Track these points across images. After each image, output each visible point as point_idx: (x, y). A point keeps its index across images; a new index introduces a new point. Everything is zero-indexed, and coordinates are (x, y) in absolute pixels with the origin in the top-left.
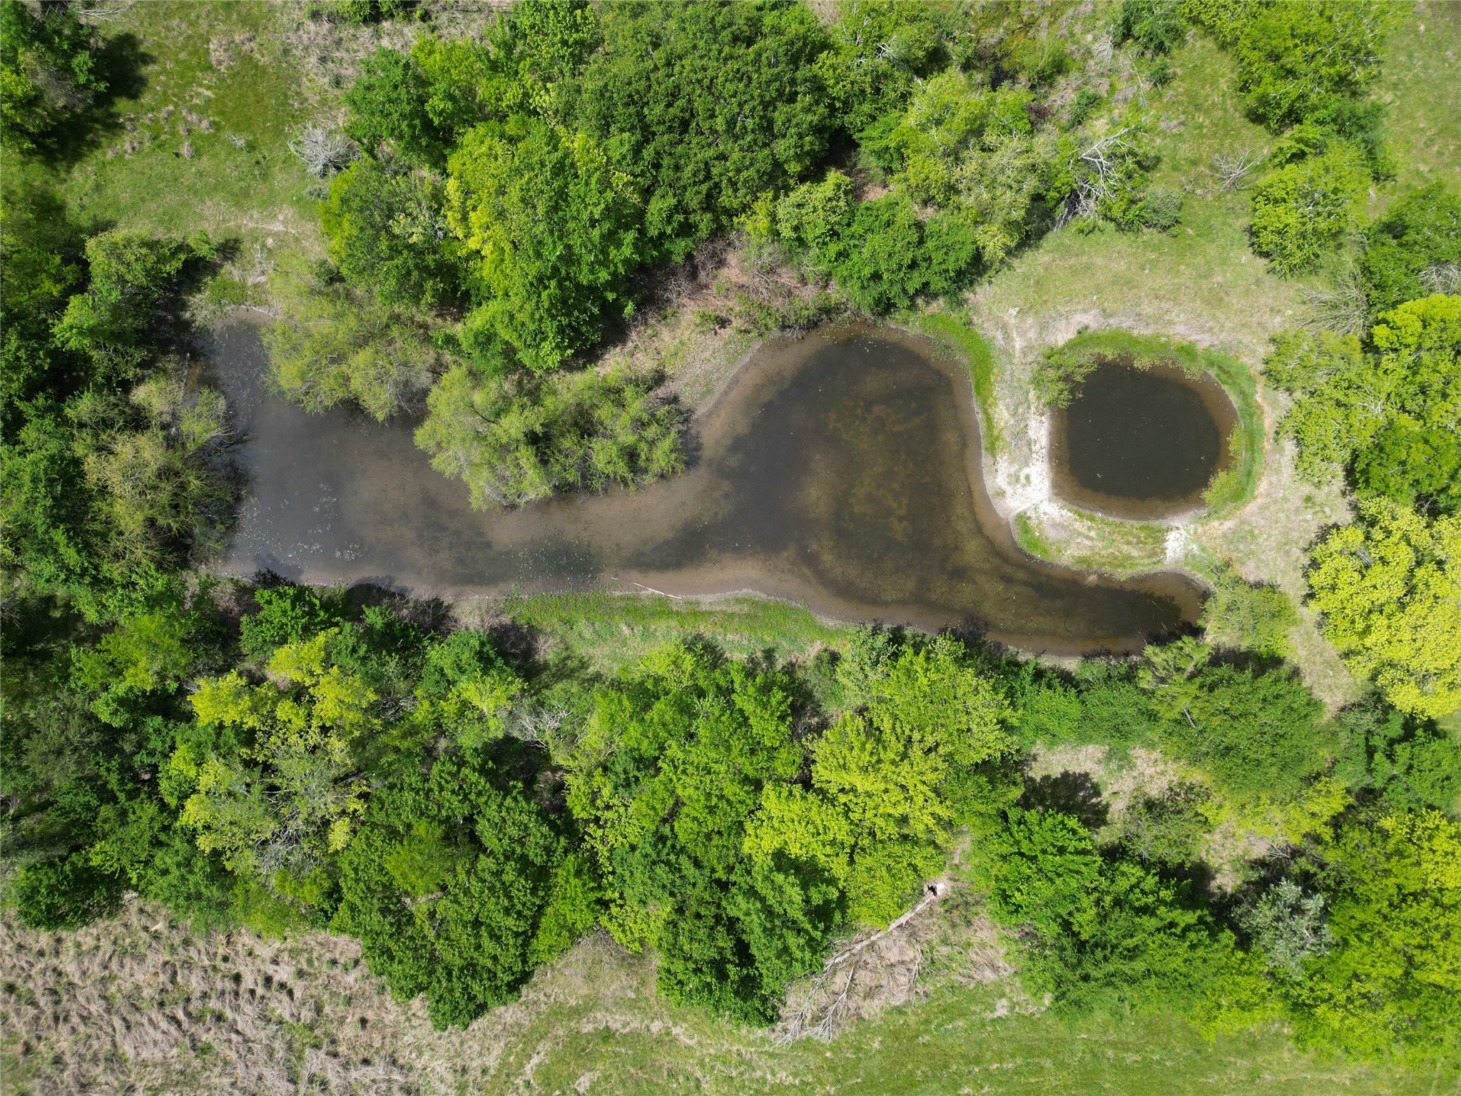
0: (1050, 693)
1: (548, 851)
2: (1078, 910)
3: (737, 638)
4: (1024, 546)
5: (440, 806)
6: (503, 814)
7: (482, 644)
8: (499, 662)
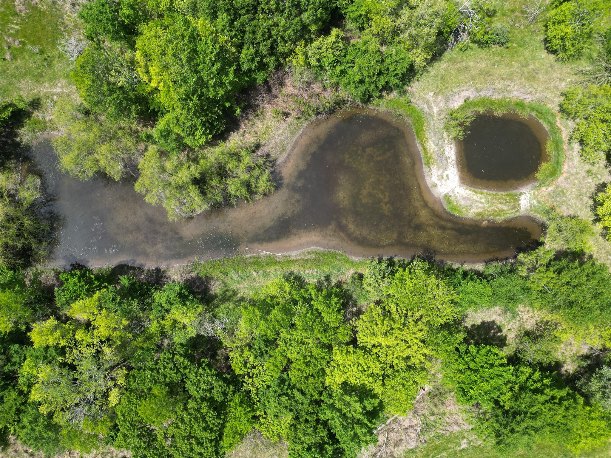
0: (473, 283)
1: (225, 394)
2: (501, 394)
3: (311, 272)
4: (449, 210)
5: (165, 377)
6: (198, 378)
7: (181, 289)
8: (191, 297)
